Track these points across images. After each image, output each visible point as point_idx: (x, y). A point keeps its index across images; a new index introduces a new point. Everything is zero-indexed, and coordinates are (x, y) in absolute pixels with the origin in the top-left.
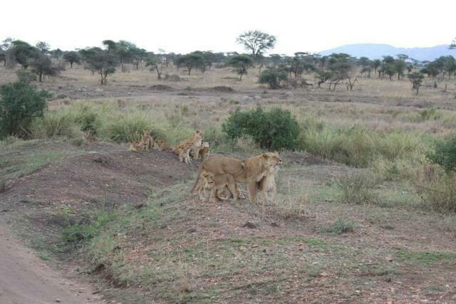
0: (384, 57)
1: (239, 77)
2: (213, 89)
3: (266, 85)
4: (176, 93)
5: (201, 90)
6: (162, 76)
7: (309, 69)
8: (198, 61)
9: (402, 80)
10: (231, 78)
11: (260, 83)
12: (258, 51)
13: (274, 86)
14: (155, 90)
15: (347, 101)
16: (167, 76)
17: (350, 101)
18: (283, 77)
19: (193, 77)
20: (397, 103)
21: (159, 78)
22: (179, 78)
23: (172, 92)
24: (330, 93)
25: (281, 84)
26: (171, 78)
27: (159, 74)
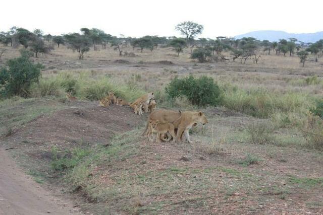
0: (280, 40)
1: (177, 54)
2: (158, 62)
3: (196, 60)
4: (132, 65)
5: (150, 63)
6: (123, 54)
7: (227, 49)
8: (147, 42)
9: (293, 56)
10: (171, 55)
11: (192, 58)
12: (191, 35)
13: (202, 60)
14: (118, 64)
15: (254, 71)
16: (126, 54)
17: (256, 71)
18: (209, 55)
19: (145, 54)
20: (289, 72)
21: (121, 55)
22: (134, 55)
23: (130, 65)
24: (242, 65)
25: (207, 59)
26: (129, 55)
27: (120, 52)
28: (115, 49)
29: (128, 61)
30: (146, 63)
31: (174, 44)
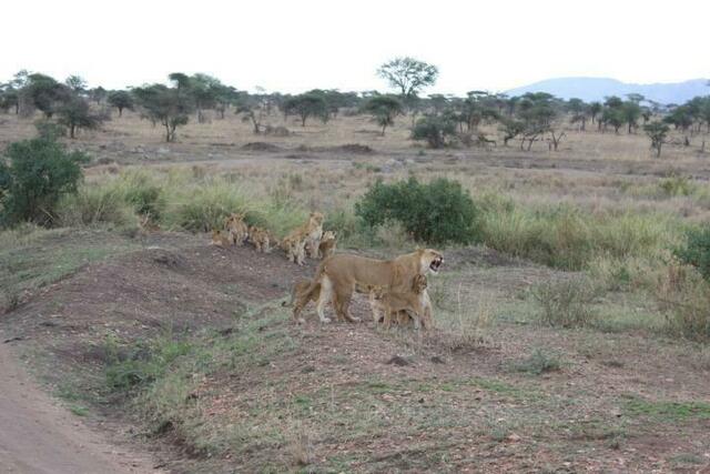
1: (381, 129)
2: (339, 148)
3: (423, 142)
4: (283, 154)
5: (322, 150)
6: (262, 129)
7: (490, 118)
8: (316, 104)
9: (635, 134)
10: (368, 132)
11: (414, 139)
12: (411, 89)
13: (436, 144)
14: (251, 151)
15: (549, 167)
17: (554, 167)
18: (450, 130)
19: (309, 130)
20: (627, 169)
21: (257, 131)
22: (287, 131)
23: (276, 155)
24: (523, 154)
25: (446, 141)
26: (276, 131)
27: (257, 126)
28: (245, 119)
29: (273, 147)
30: (312, 150)
31: (373, 108)
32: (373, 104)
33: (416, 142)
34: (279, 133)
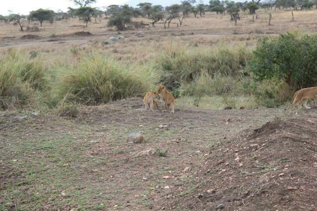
0: (182, 2)
1: (85, 24)
2: (74, 34)
3: (114, 28)
4: (45, 40)
5: (64, 36)
6: (24, 29)
7: (136, 14)
10: (77, 26)
11: (109, 26)
13: (121, 28)
14: (27, 40)
15: (190, 34)
16: (28, 28)
17: (193, 34)
19: (46, 28)
20: (233, 32)
21: (22, 30)
22: (38, 29)
23: (40, 40)
24: (167, 30)
25: (126, 26)
26: (32, 29)
27: (21, 27)
28: (15, 24)
29: (38, 36)
30: (59, 36)
31: (81, 13)
32: (80, 11)
33: (110, 28)
34: (34, 29)
